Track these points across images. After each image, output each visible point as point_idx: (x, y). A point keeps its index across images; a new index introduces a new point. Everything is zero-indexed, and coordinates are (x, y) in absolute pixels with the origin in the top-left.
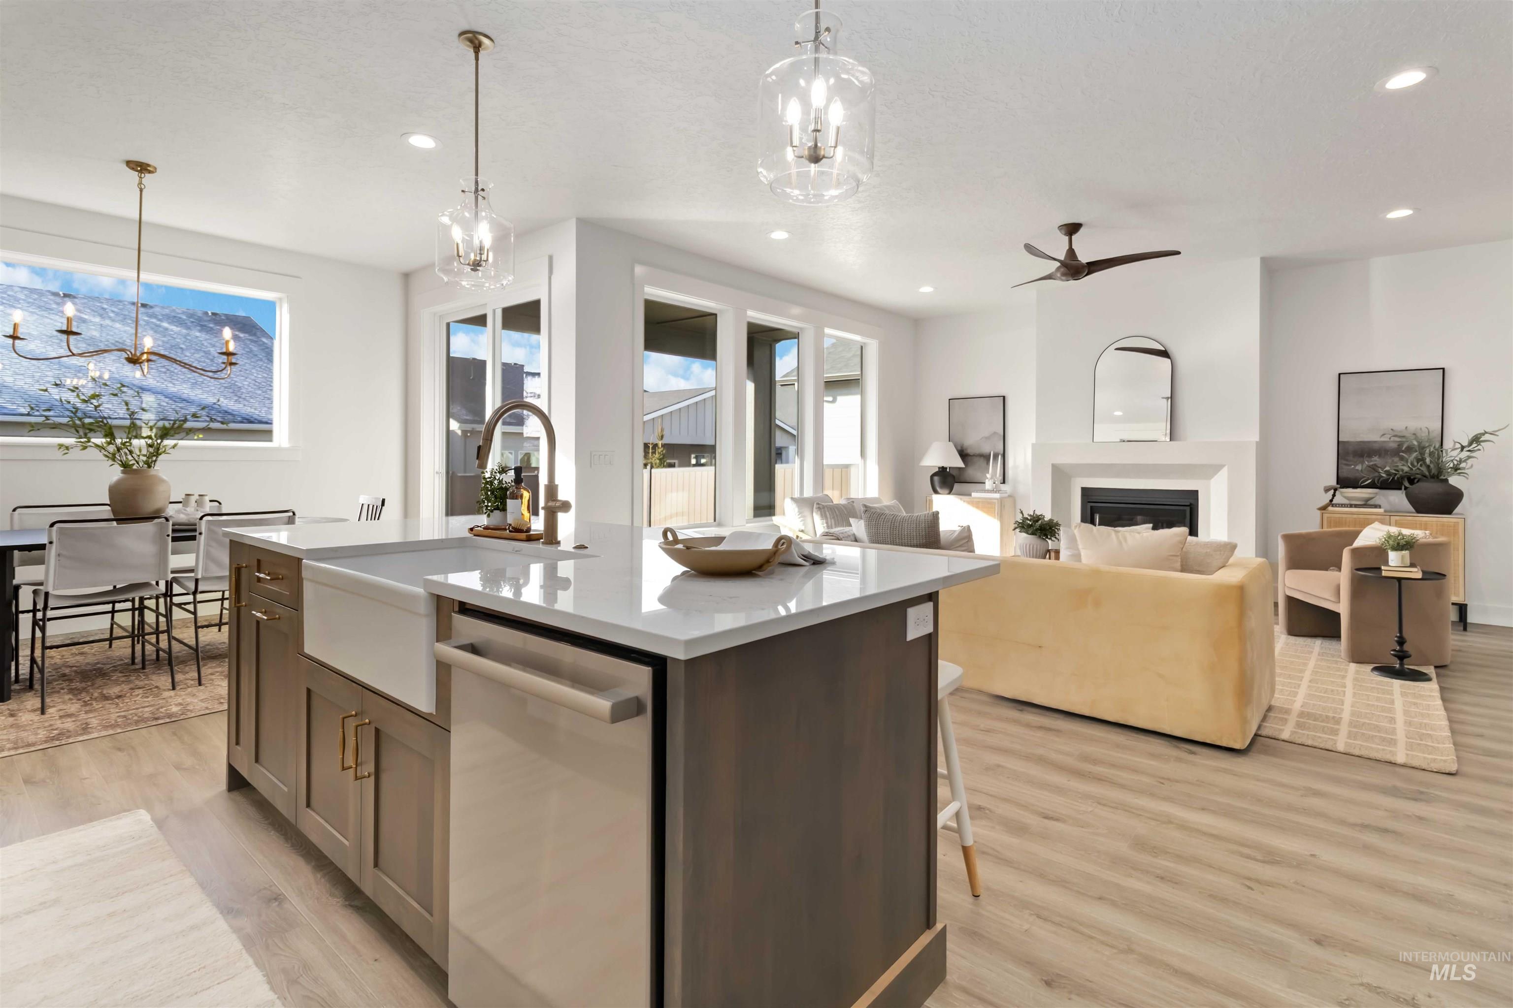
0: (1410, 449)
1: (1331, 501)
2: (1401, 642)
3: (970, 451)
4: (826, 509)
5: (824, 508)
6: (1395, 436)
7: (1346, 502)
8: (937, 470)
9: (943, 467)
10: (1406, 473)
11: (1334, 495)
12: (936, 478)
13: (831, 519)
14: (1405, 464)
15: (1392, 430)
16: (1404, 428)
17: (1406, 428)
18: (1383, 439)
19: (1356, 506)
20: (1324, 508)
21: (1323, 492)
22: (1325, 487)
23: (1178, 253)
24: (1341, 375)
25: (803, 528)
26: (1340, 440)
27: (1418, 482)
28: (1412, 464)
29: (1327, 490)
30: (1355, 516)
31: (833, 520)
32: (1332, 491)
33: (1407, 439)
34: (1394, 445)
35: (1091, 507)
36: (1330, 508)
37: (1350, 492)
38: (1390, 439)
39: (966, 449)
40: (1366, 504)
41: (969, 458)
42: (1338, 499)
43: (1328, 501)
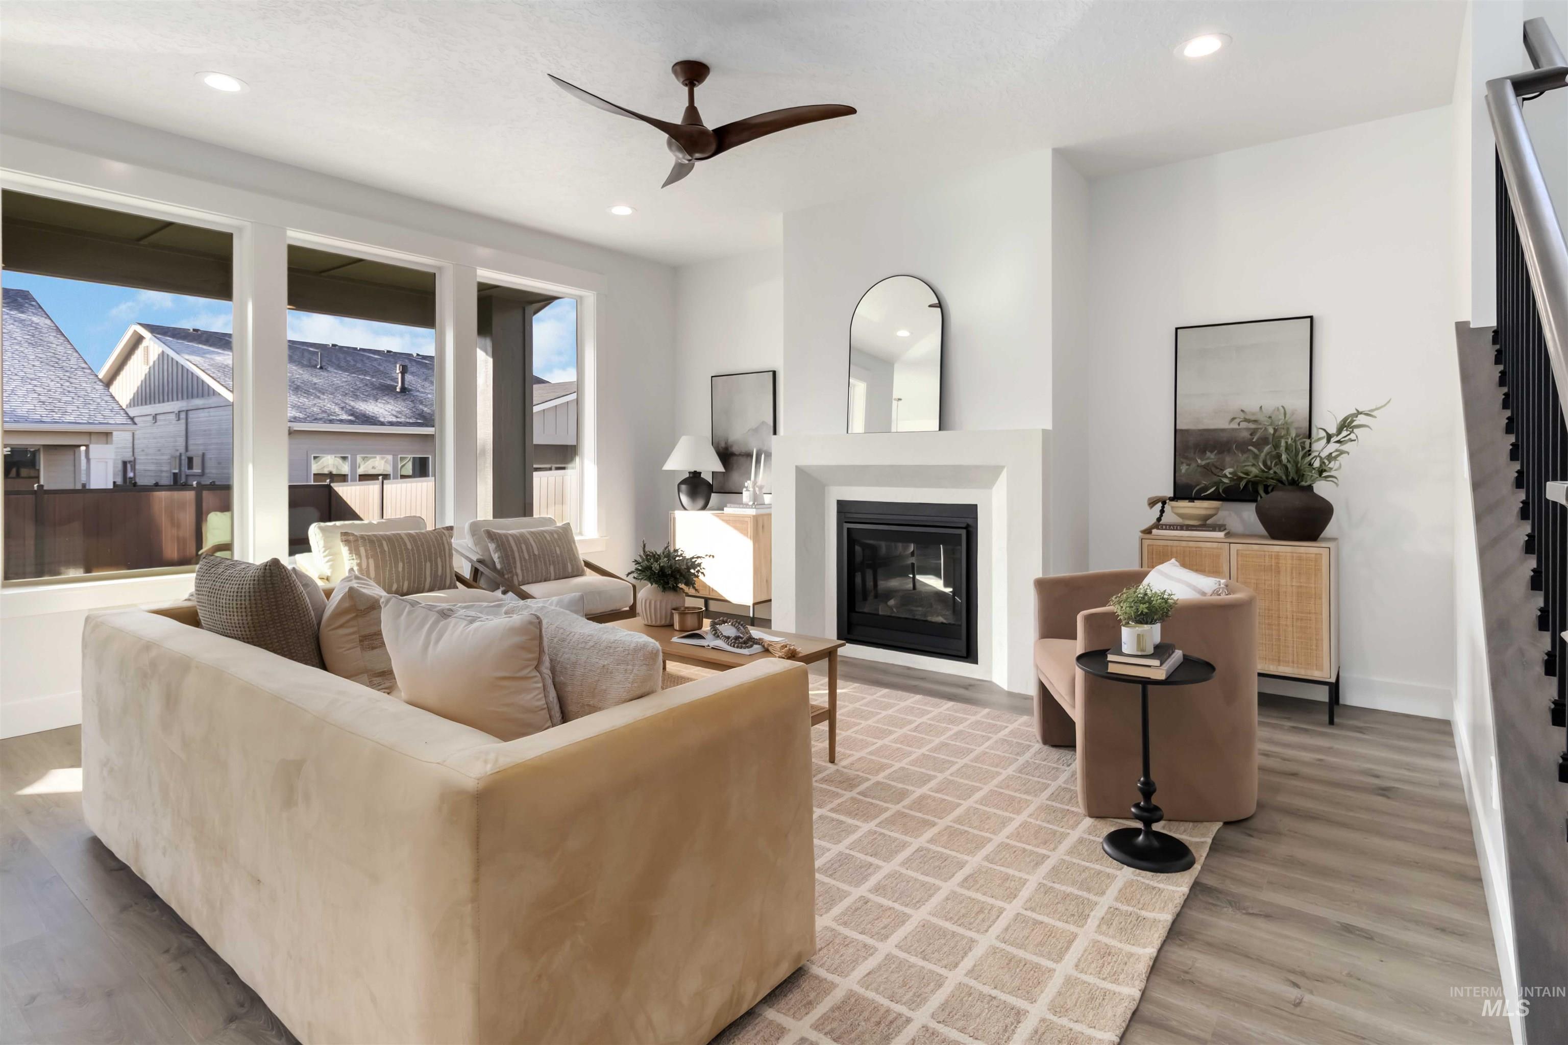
0: (1264, 441)
1: (1159, 519)
2: (1148, 790)
3: (735, 449)
4: (360, 542)
5: (357, 540)
6: (1246, 420)
7: (1177, 520)
8: (687, 475)
9: (695, 471)
10: (1256, 476)
11: (1162, 511)
12: (683, 487)
13: (367, 558)
14: (1256, 464)
15: (1242, 411)
16: (1259, 408)
17: (1261, 407)
18: (1234, 425)
19: (1189, 528)
20: (1148, 531)
21: (1147, 508)
22: (1149, 499)
23: (850, 111)
24: (1178, 330)
25: (328, 572)
26: (1178, 427)
27: (1272, 490)
28: (1265, 464)
29: (1152, 503)
30: (1184, 544)
31: (371, 562)
32: (1159, 505)
33: (1260, 424)
34: (1246, 435)
35: (848, 529)
36: (1155, 531)
37: (1185, 506)
38: (1239, 424)
39: (731, 446)
40: (1205, 524)
41: (735, 458)
42: (1170, 517)
43: (1154, 520)
